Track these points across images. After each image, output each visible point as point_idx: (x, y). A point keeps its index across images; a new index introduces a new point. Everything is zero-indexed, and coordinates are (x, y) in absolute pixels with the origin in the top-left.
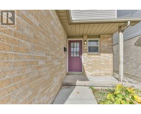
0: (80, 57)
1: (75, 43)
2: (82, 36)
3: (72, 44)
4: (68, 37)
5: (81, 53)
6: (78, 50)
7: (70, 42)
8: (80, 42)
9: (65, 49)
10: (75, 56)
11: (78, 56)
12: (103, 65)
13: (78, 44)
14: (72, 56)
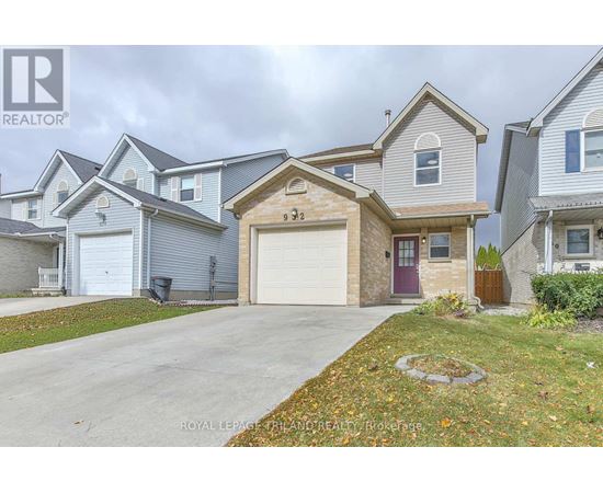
0: (414, 267)
1: (406, 243)
2: (419, 229)
3: (401, 243)
4: (394, 232)
5: (416, 259)
6: (412, 255)
7: (397, 241)
8: (416, 240)
9: (388, 255)
10: (406, 265)
11: (412, 264)
12: (456, 280)
13: (412, 243)
14: (400, 265)
